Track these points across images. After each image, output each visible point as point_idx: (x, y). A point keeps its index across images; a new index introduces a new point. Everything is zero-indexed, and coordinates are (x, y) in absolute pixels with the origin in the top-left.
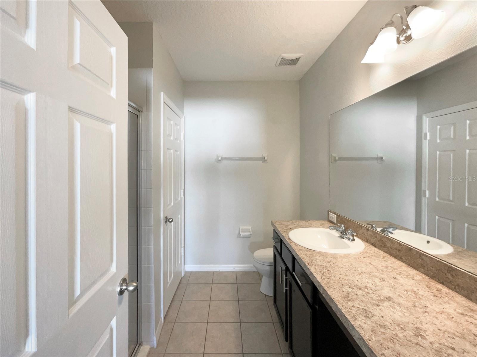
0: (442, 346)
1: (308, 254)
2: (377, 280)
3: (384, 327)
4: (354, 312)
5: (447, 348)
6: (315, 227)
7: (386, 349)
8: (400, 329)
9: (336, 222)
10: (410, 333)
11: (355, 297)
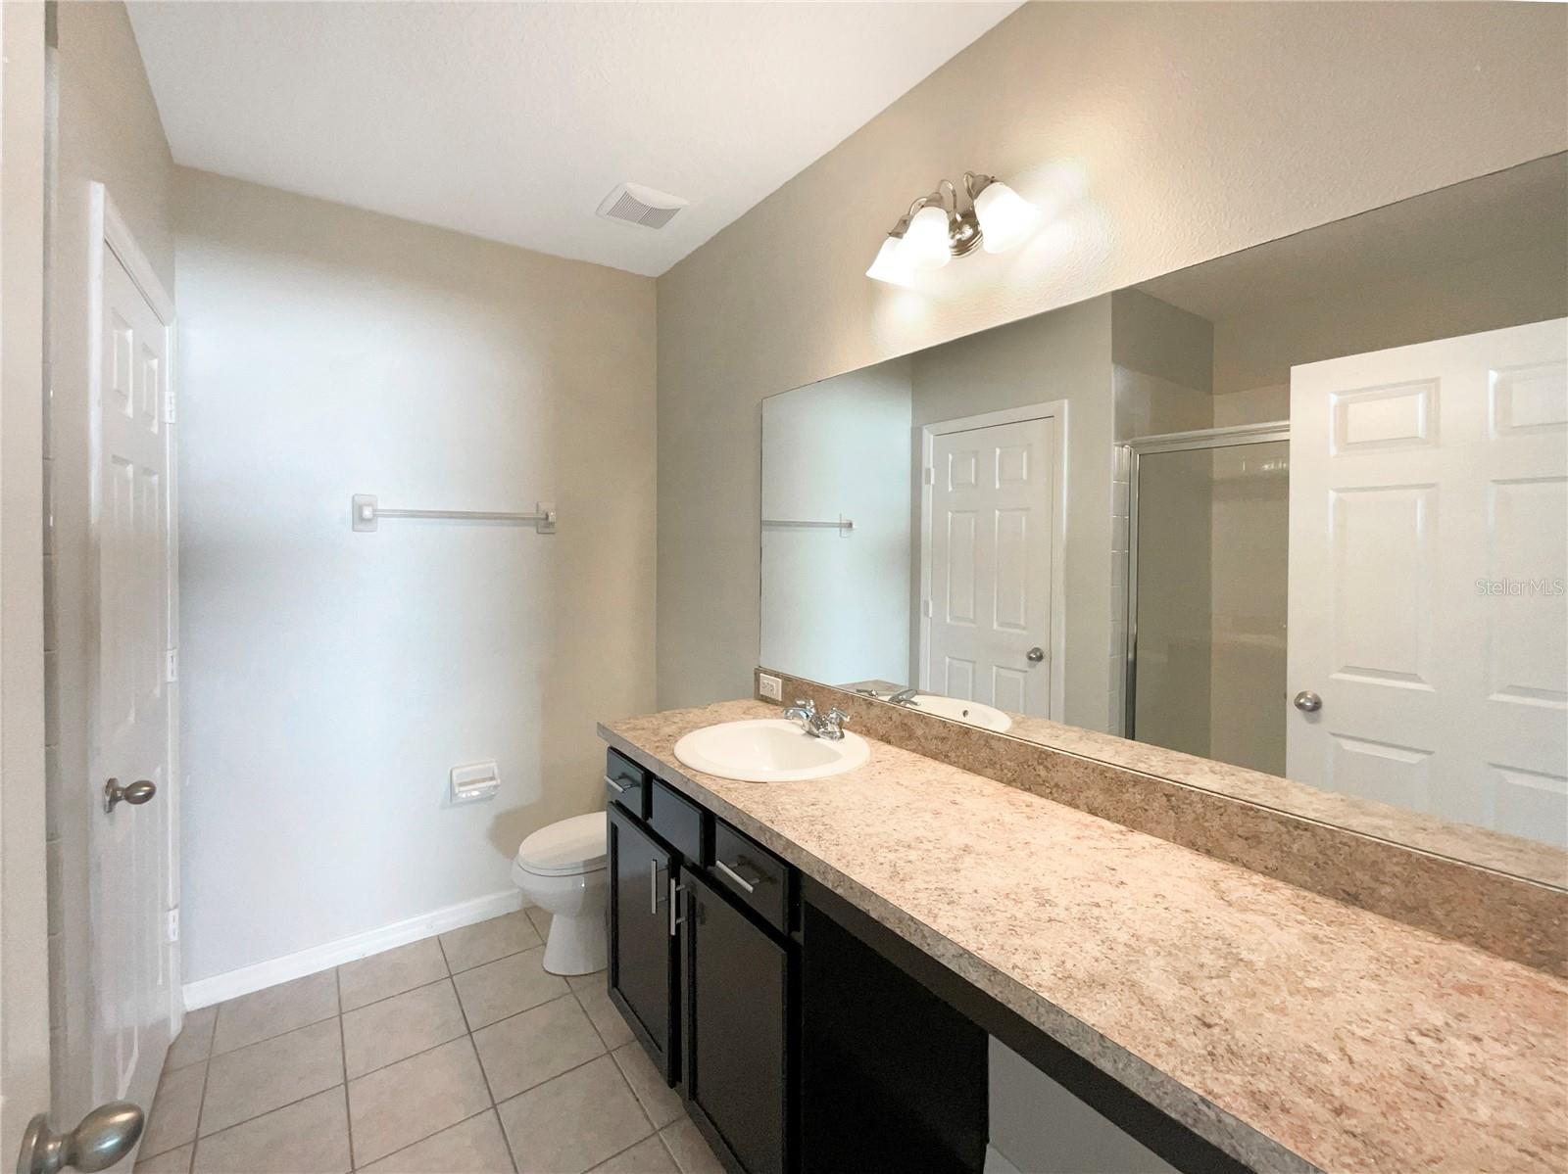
0: (1082, 908)
1: (757, 794)
2: (928, 817)
3: (988, 909)
4: (924, 902)
5: (1090, 907)
6: (733, 720)
7: (1014, 954)
8: (1013, 902)
9: (780, 699)
10: (1030, 904)
11: (909, 868)
